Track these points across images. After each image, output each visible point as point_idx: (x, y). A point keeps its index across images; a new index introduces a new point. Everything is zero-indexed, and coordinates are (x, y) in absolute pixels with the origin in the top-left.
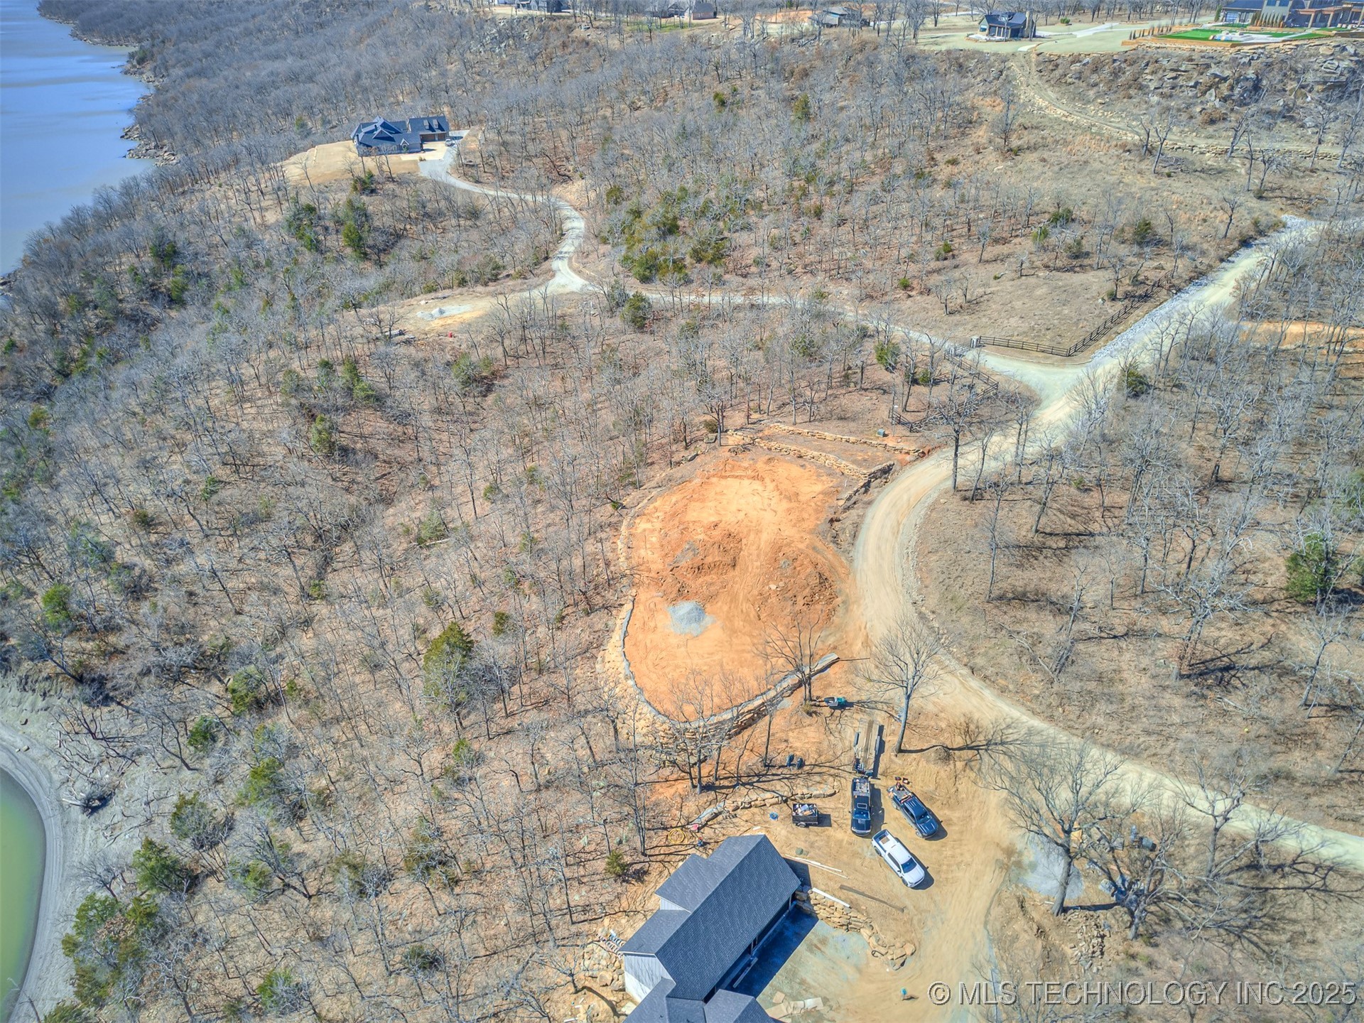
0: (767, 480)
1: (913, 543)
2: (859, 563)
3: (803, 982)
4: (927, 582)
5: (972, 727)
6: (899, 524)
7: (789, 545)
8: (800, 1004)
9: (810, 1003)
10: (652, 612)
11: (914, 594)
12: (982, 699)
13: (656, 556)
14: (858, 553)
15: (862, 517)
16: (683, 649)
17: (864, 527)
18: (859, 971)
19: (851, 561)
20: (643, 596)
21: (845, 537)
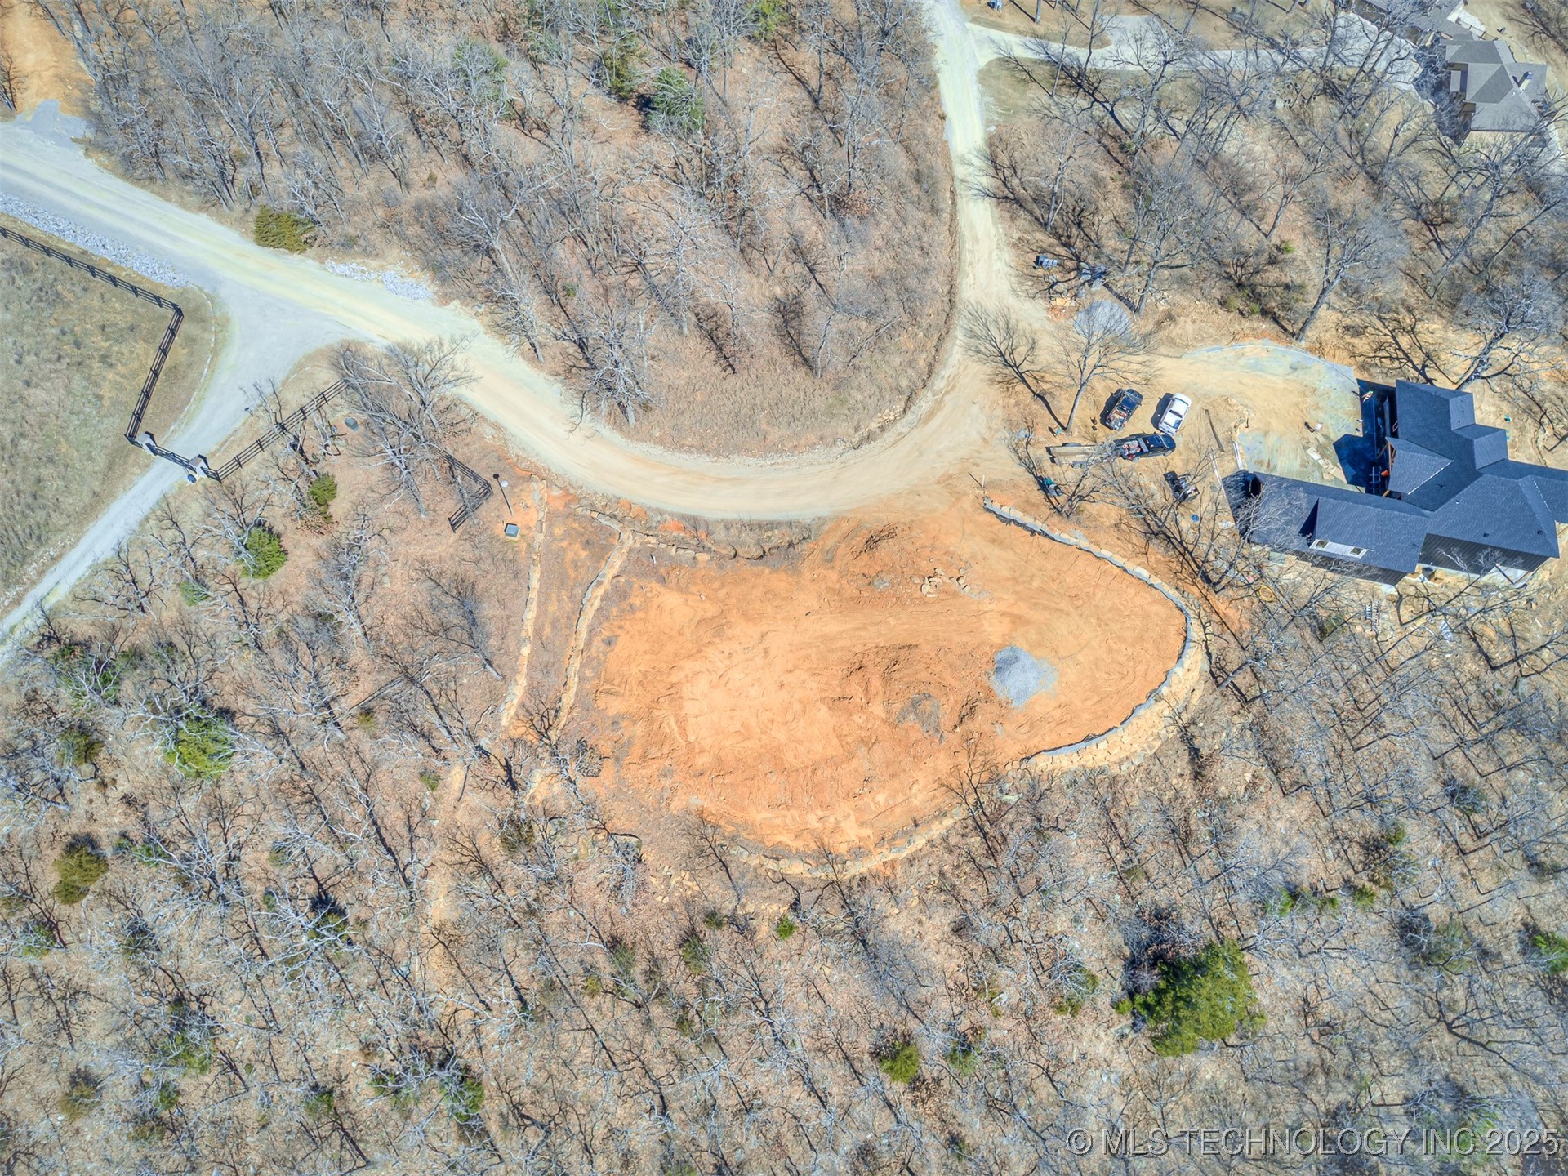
0: (674, 678)
1: (752, 461)
2: (824, 512)
3: (1303, 465)
4: (812, 438)
5: (999, 379)
6: (720, 480)
7: (838, 592)
8: (1321, 462)
9: (1316, 456)
10: (1033, 724)
11: (837, 450)
12: (957, 375)
13: (919, 775)
14: (807, 516)
15: (728, 526)
16: (1080, 657)
17: (746, 517)
18: (1266, 433)
19: (822, 521)
20: (1012, 750)
21: (777, 537)
